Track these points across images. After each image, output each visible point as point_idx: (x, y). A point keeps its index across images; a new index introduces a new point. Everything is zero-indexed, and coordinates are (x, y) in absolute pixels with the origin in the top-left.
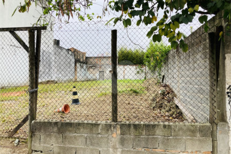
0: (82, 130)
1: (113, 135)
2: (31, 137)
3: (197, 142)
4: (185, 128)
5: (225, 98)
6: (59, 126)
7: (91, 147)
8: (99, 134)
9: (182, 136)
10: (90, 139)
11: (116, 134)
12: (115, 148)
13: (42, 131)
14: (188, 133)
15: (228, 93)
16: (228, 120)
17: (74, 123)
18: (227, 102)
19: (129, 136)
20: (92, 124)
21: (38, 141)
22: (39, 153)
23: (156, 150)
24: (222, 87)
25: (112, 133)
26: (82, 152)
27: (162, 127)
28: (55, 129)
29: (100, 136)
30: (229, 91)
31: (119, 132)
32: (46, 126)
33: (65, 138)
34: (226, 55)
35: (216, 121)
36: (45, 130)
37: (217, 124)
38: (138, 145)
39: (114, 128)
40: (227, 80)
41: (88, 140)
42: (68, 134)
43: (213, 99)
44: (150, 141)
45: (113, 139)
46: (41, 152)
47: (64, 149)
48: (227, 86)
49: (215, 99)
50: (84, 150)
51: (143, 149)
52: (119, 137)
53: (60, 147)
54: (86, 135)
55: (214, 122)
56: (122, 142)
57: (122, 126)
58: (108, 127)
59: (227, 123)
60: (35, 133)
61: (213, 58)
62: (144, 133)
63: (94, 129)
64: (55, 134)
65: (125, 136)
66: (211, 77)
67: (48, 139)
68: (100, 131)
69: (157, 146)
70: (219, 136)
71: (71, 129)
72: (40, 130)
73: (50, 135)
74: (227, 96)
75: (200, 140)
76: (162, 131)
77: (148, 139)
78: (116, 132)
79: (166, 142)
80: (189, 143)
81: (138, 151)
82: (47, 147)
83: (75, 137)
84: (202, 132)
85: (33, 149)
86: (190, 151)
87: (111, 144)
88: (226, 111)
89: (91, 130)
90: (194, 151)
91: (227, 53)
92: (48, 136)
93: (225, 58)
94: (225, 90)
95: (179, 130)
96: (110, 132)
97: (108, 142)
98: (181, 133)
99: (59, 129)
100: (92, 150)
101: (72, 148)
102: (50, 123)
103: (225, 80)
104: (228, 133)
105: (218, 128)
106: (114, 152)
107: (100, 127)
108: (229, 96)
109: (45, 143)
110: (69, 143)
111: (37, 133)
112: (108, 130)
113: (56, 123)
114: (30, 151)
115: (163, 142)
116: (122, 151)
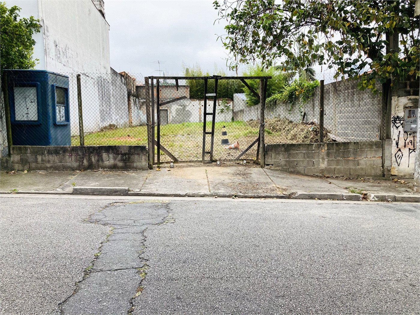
0: (301, 148)
1: (322, 151)
2: (264, 155)
3: (374, 151)
4: (367, 143)
5: (390, 124)
6: (286, 147)
7: (308, 159)
8: (313, 150)
9: (365, 148)
10: (307, 154)
11: (324, 150)
12: (323, 159)
13: (273, 151)
14: (369, 146)
15: (392, 121)
16: (392, 137)
17: (296, 144)
18: (392, 126)
19: (332, 151)
20: (308, 144)
21: (270, 158)
22: (271, 165)
23: (349, 158)
24: (388, 118)
25: (322, 149)
26: (301, 163)
27: (353, 144)
28: (283, 149)
29: (313, 152)
30: (393, 119)
31: (326, 148)
32: (275, 147)
33: (289, 155)
34: (392, 97)
35: (385, 138)
36: (275, 151)
37: (385, 140)
38: (338, 156)
39: (323, 146)
40: (392, 112)
41: (306, 155)
42: (292, 152)
43: (383, 125)
44: (345, 153)
45: (322, 153)
46: (272, 165)
47: (288, 162)
48: (392, 117)
49: (385, 125)
50: (303, 161)
51: (341, 158)
52: (326, 152)
53: (286, 161)
54: (304, 152)
55: (384, 139)
56: (328, 154)
57: (328, 145)
58: (319, 146)
59: (391, 139)
60: (268, 153)
61: (385, 99)
62: (342, 148)
63: (310, 147)
64: (283, 152)
65: (330, 151)
66: (383, 111)
67: (277, 156)
68: (314, 149)
69: (350, 156)
70: (386, 147)
71: (293, 148)
72: (272, 150)
73: (279, 154)
74: (391, 123)
75: (375, 150)
76: (353, 146)
77: (344, 151)
78: (324, 149)
79: (355, 153)
80: (369, 152)
81: (338, 160)
82: (276, 161)
83: (297, 153)
84: (376, 145)
85: (266, 163)
86: (369, 157)
87: (321, 156)
88: (391, 132)
89: (308, 148)
90: (371, 157)
91: (393, 96)
92: (277, 154)
93: (391, 99)
94: (390, 120)
95: (363, 145)
96: (320, 149)
97: (319, 156)
98: (364, 147)
99: (285, 149)
100: (308, 161)
101: (295, 161)
102: (279, 145)
103: (391, 113)
104: (391, 145)
105: (386, 142)
106: (323, 161)
107: (314, 146)
108: (393, 123)
109: (275, 159)
110: (293, 157)
111: (270, 153)
112: (319, 148)
113: (283, 145)
114: (264, 165)
115: (353, 153)
116: (328, 160)
